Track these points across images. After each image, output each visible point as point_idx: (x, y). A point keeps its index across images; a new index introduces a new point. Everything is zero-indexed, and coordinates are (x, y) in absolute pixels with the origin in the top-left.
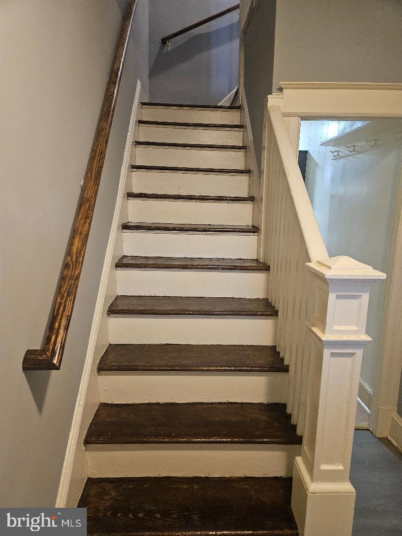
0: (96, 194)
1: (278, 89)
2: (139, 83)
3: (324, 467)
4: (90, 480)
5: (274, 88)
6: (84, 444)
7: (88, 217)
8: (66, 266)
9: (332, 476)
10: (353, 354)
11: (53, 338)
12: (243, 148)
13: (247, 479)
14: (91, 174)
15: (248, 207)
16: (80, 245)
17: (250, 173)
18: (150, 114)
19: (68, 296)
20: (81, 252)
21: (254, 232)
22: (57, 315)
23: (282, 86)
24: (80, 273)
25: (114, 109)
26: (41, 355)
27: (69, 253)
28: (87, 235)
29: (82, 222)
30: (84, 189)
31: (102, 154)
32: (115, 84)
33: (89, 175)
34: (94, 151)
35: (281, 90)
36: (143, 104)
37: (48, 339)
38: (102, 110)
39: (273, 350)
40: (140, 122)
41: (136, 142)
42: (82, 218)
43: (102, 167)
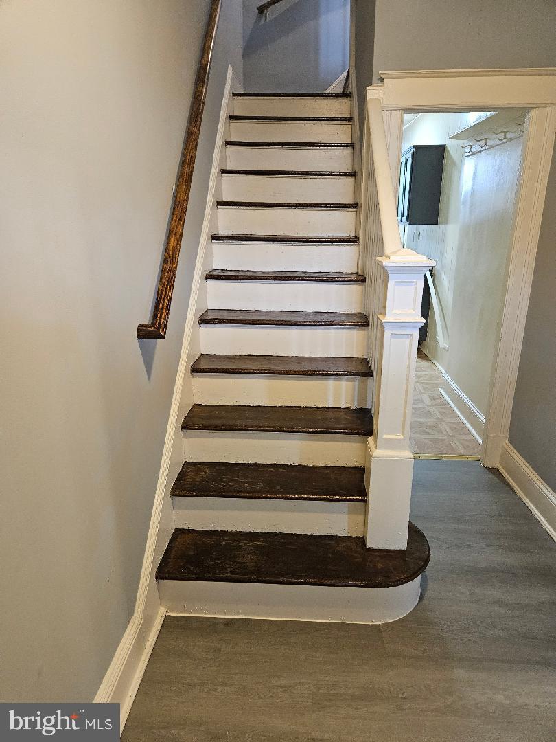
0: (188, 198)
1: (378, 80)
2: (230, 68)
3: (385, 436)
4: (187, 464)
5: (375, 78)
6: (182, 428)
7: (181, 219)
8: (165, 261)
9: (391, 444)
10: (411, 335)
11: (159, 315)
12: (351, 145)
13: (328, 467)
14: (183, 179)
15: (349, 215)
16: (175, 244)
17: (354, 175)
18: (242, 107)
19: (168, 284)
20: (176, 251)
21: (354, 242)
22: (160, 298)
23: (383, 76)
24: (176, 267)
25: (202, 111)
26: (150, 327)
27: (167, 250)
28: (181, 235)
29: (176, 224)
30: (176, 194)
31: (193, 158)
32: (203, 83)
33: (181, 180)
34: (184, 156)
35: (381, 80)
36: (235, 94)
37: (155, 316)
38: (191, 114)
39: (365, 362)
40: (231, 117)
41: (226, 142)
42: (176, 220)
43: (192, 172)
